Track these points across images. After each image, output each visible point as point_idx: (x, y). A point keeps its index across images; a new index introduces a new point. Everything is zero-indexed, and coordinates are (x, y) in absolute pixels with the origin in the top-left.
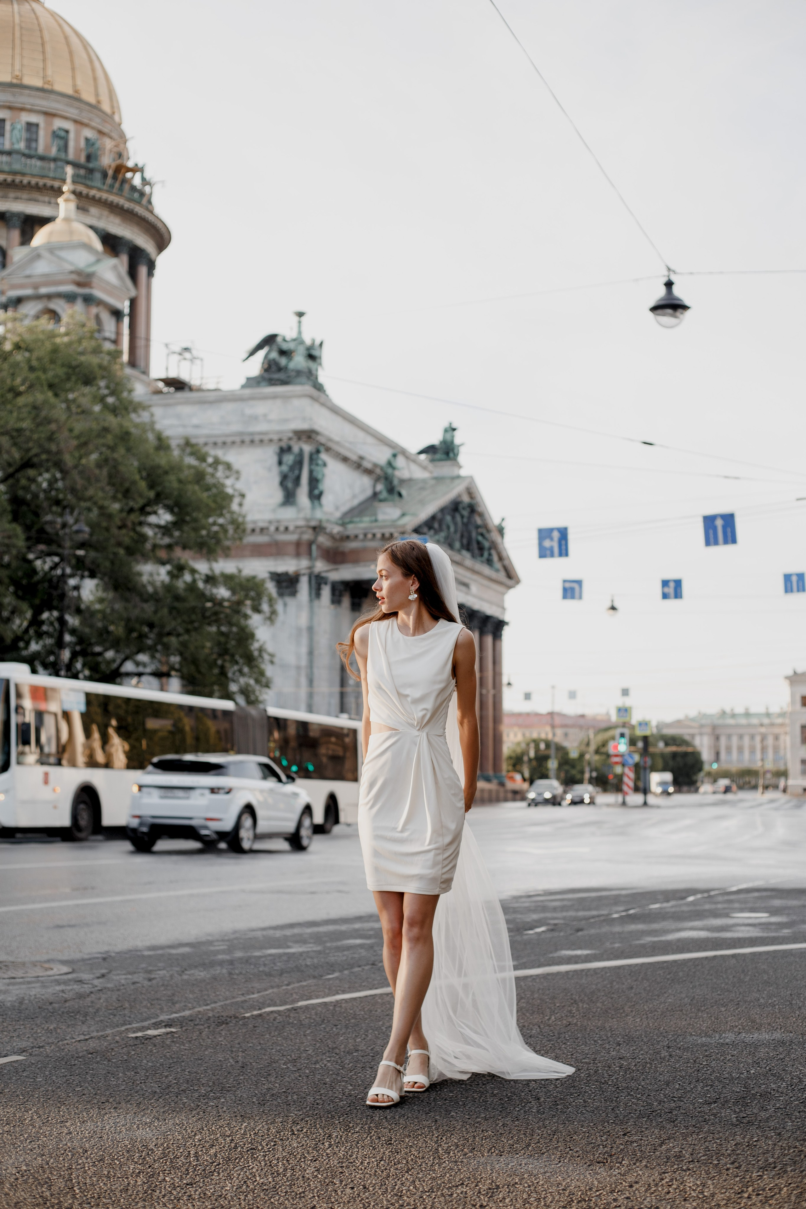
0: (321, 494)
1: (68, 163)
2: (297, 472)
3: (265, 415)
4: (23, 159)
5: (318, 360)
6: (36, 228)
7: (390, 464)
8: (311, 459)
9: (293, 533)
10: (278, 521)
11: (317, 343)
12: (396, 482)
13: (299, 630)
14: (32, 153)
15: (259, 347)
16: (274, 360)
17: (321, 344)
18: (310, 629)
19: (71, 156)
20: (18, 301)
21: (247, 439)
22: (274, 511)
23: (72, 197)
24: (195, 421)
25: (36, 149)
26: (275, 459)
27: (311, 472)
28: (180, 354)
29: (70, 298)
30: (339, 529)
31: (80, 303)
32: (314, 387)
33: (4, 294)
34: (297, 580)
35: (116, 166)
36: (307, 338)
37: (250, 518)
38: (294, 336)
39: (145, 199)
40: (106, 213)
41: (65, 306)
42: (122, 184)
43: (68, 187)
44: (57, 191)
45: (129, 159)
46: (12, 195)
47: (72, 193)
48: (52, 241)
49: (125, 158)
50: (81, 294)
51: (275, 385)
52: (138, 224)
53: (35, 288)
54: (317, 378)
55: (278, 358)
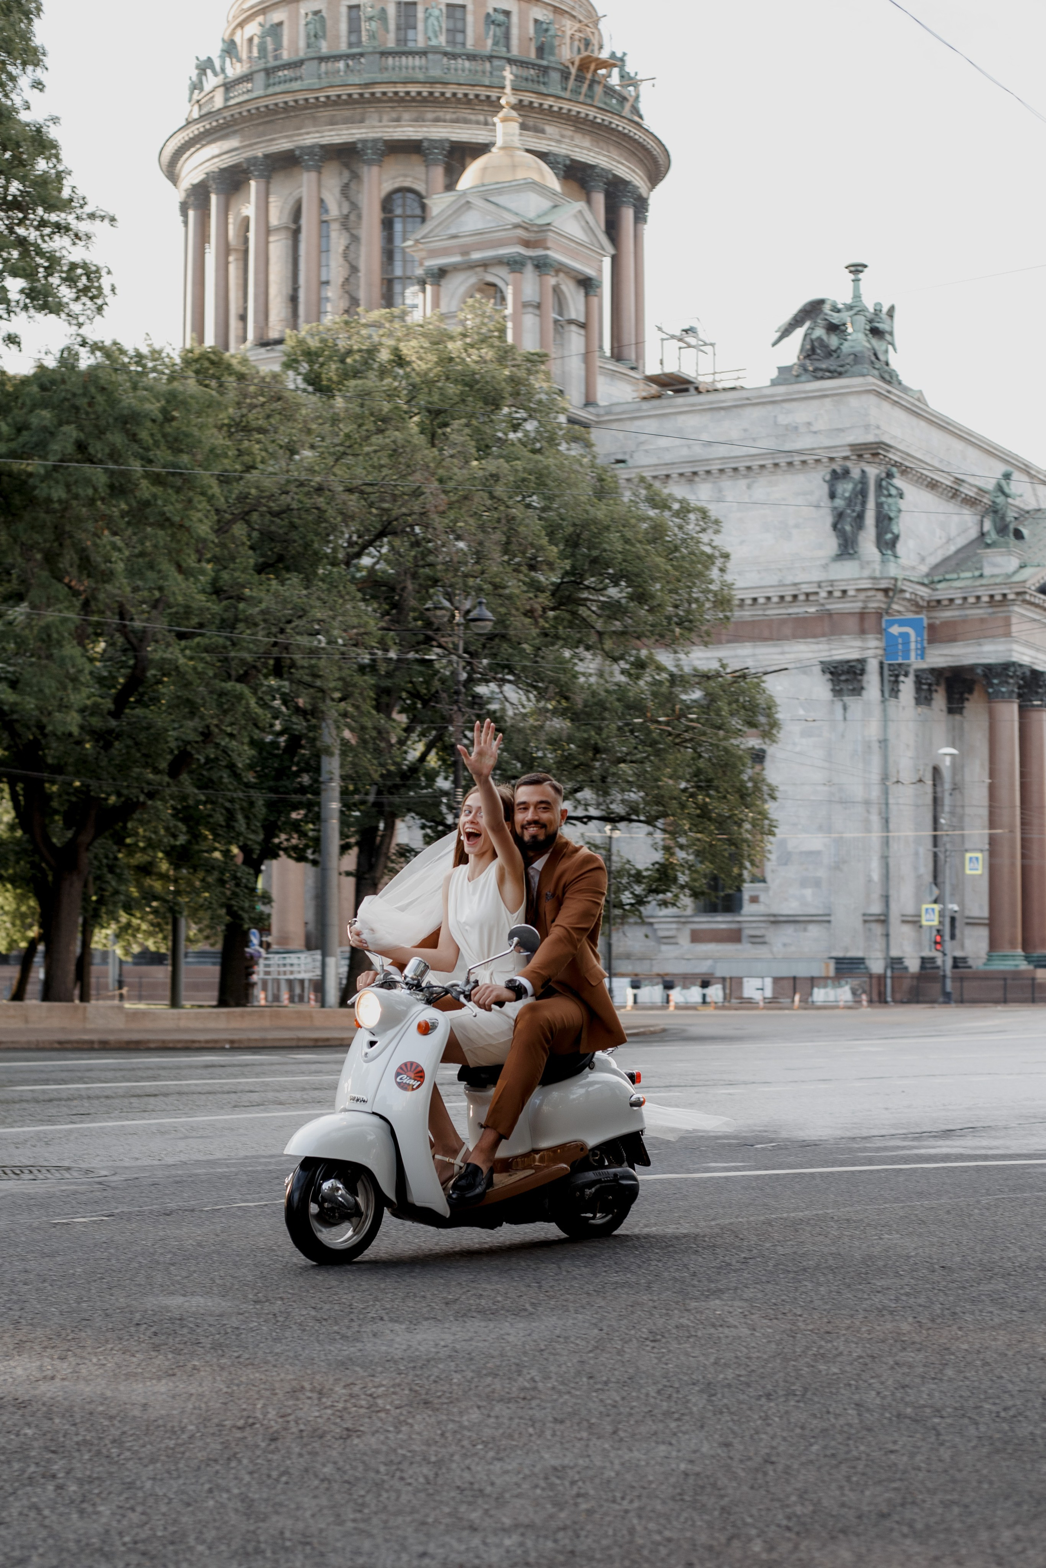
0: (896, 538)
1: (510, 61)
2: (858, 508)
3: (809, 424)
4: (445, 60)
5: (888, 337)
6: (468, 160)
7: (1000, 489)
8: (879, 486)
9: (855, 599)
10: (832, 582)
11: (885, 309)
12: (1011, 514)
13: (868, 746)
14: (458, 50)
15: (796, 322)
16: (819, 339)
17: (892, 312)
18: (884, 743)
19: (515, 51)
20: (441, 273)
21: (783, 461)
22: (825, 567)
23: (514, 114)
25: (464, 44)
26: (825, 489)
27: (879, 505)
28: (681, 339)
29: (515, 264)
30: (924, 592)
31: (529, 271)
32: (883, 378)
33: (421, 264)
34: (863, 672)
35: (582, 60)
36: (869, 305)
37: (789, 580)
38: (849, 301)
39: (628, 106)
40: (569, 133)
41: (510, 277)
42: (590, 86)
43: (508, 98)
44: (494, 106)
45: (601, 47)
46: (430, 116)
47: (513, 108)
48: (486, 182)
49: (596, 47)
50: (531, 258)
51: (822, 378)
52: (618, 145)
53: (465, 253)
54: (887, 364)
55: (825, 337)
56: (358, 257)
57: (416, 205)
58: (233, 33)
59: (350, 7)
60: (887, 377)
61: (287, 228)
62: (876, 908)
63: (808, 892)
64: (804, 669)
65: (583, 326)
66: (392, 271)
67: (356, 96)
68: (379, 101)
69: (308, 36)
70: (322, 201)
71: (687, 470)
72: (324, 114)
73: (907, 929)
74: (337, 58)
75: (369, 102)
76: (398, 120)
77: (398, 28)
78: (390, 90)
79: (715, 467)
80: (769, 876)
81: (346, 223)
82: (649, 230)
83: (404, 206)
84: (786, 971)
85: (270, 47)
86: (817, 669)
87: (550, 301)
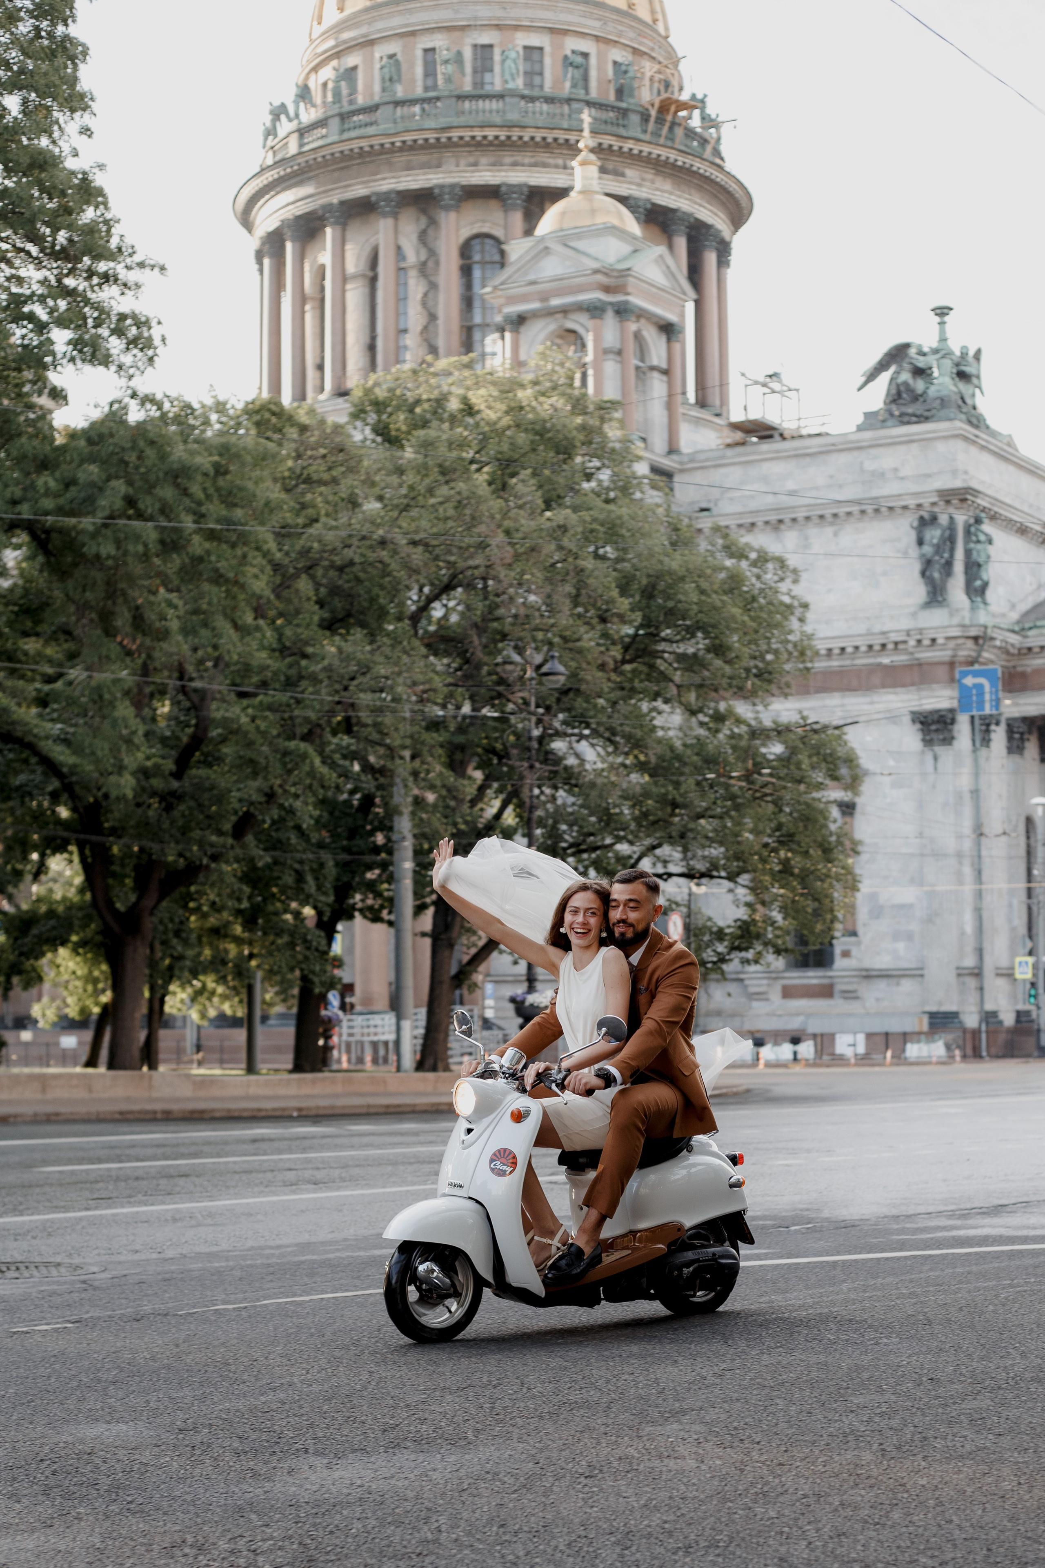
0: (986, 585)
1: (589, 104)
2: (945, 555)
3: (896, 470)
4: (523, 103)
5: (975, 381)
6: (547, 204)
8: (968, 532)
9: (944, 647)
10: (921, 631)
11: (971, 353)
13: (959, 796)
14: (536, 93)
15: (882, 366)
16: (906, 383)
17: (977, 355)
18: (975, 793)
19: (594, 94)
20: (519, 321)
21: (869, 507)
22: (914, 615)
23: (593, 157)
24: (790, 485)
25: (541, 87)
26: (913, 536)
27: (968, 553)
28: (764, 385)
29: (595, 310)
30: (1014, 639)
31: (610, 318)
32: (970, 423)
33: (500, 311)
34: (953, 721)
35: (662, 101)
36: (955, 346)
37: (878, 628)
38: (935, 345)
39: (709, 148)
40: (650, 176)
41: (590, 323)
42: (671, 129)
43: (586, 141)
44: (572, 149)
45: (681, 89)
46: (508, 160)
47: (592, 151)
48: (565, 226)
49: (676, 89)
50: (611, 304)
51: (909, 423)
52: (700, 188)
53: (544, 299)
54: (974, 408)
55: (911, 381)
56: (436, 304)
57: (495, 251)
58: (307, 77)
59: (426, 51)
60: (974, 421)
61: (363, 276)
62: (970, 962)
63: (901, 946)
64: (892, 718)
65: (666, 372)
66: (471, 318)
67: (432, 141)
68: (456, 145)
69: (383, 80)
70: (399, 248)
71: (773, 518)
72: (401, 159)
73: (1001, 982)
74: (413, 102)
75: (445, 146)
76: (475, 164)
77: (475, 71)
78: (467, 134)
79: (801, 514)
80: (860, 930)
81: (422, 268)
82: (732, 274)
83: (482, 252)
84: (879, 1026)
85: (345, 91)
86: (907, 719)
87: (631, 346)
